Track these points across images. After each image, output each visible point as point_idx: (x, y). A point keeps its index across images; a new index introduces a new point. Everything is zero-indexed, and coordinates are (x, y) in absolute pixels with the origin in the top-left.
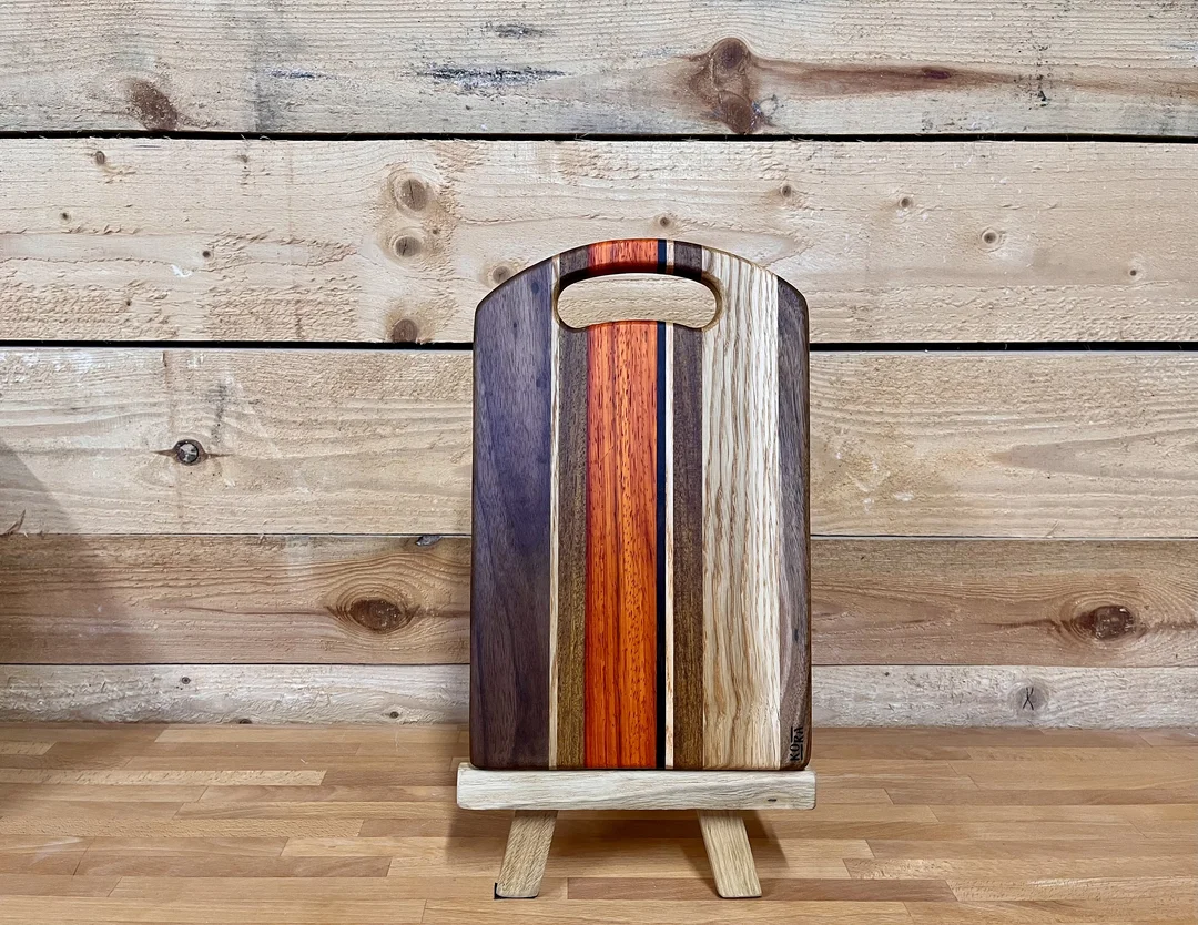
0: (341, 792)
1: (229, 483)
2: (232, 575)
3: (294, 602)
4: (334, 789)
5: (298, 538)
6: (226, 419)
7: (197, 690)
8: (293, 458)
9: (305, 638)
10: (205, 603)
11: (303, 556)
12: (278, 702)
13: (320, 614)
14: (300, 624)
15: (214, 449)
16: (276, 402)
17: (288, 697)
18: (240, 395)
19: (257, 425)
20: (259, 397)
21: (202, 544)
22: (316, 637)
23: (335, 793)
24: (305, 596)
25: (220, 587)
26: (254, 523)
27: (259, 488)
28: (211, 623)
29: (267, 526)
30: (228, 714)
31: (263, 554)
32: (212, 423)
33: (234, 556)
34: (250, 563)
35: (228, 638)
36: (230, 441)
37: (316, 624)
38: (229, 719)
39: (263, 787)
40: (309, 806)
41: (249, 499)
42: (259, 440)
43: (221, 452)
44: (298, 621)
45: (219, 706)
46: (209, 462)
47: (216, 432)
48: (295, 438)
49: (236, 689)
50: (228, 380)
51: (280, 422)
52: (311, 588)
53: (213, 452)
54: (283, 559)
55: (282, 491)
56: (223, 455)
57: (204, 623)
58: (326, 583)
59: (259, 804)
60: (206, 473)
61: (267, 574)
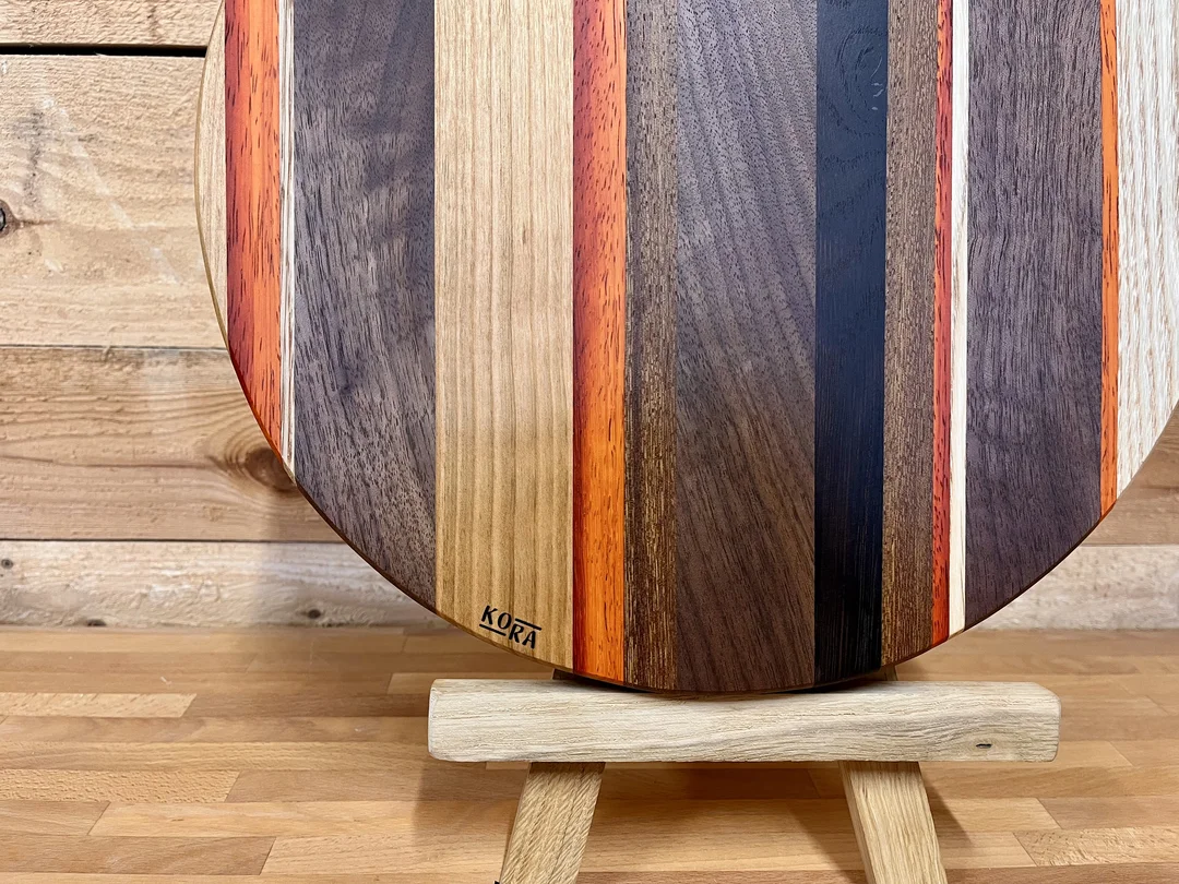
0: (213, 726)
1: (53, 267)
2: (65, 407)
3: (159, 449)
4: (202, 723)
5: (163, 353)
6: (44, 166)
7: (23, 578)
8: (150, 228)
9: (179, 503)
10: (25, 450)
11: (171, 380)
12: (145, 596)
13: (200, 467)
14: (171, 482)
15: (29, 214)
16: (119, 138)
17: (158, 588)
18: (65, 126)
19: (93, 176)
20: (94, 130)
21: (17, 360)
22: (195, 501)
23: (202, 729)
24: (179, 440)
25: (49, 426)
26: (96, 330)
27: (98, 275)
28: (38, 480)
29: (115, 334)
30: (72, 612)
31: (110, 376)
32: (23, 172)
33: (66, 378)
34: (91, 389)
35: (63, 502)
36: (51, 199)
37: (195, 482)
38: (72, 619)
39: (90, 720)
40: (157, 750)
41: (88, 292)
42: (95, 199)
43: (38, 217)
44: (168, 478)
45: (57, 601)
46: (22, 233)
47: (31, 186)
48: (152, 197)
49: (80, 577)
50: (46, 103)
51: (128, 170)
52: (185, 429)
53: (28, 218)
54: (141, 385)
55: (135, 281)
56: (41, 223)
57: (26, 479)
58: (207, 421)
59: (79, 745)
60: (18, 251)
61: (118, 406)
